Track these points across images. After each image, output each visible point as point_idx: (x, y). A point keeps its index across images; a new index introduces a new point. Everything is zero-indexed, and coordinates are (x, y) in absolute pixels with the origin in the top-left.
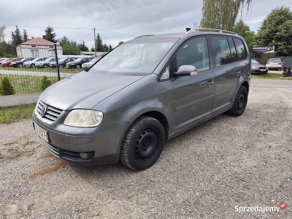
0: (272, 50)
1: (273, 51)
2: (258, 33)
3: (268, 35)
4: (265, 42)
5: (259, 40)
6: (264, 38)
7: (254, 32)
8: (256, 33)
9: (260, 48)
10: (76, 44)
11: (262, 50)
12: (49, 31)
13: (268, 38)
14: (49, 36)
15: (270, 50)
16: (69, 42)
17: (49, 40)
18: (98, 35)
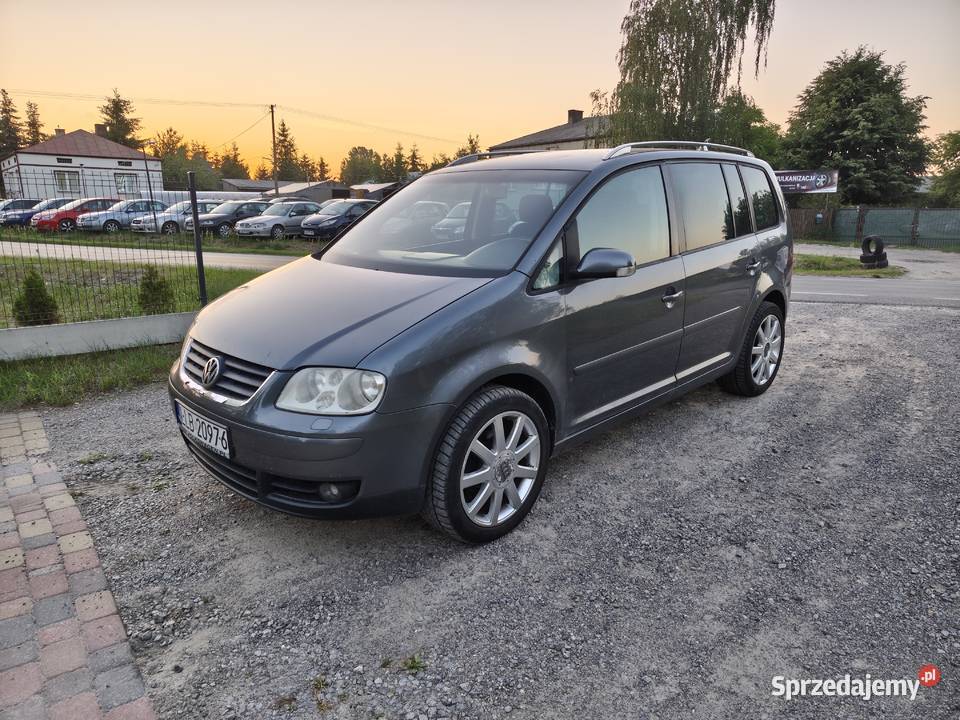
0: (831, 185)
1: (834, 189)
2: (791, 130)
3: (818, 136)
4: (811, 157)
5: (795, 153)
6: (807, 146)
7: (778, 127)
8: (785, 129)
9: (795, 178)
10: (205, 153)
11: (803, 183)
12: (117, 107)
13: (819, 147)
14: (117, 127)
15: (826, 185)
16: (184, 148)
17: (116, 141)
18: (283, 125)
